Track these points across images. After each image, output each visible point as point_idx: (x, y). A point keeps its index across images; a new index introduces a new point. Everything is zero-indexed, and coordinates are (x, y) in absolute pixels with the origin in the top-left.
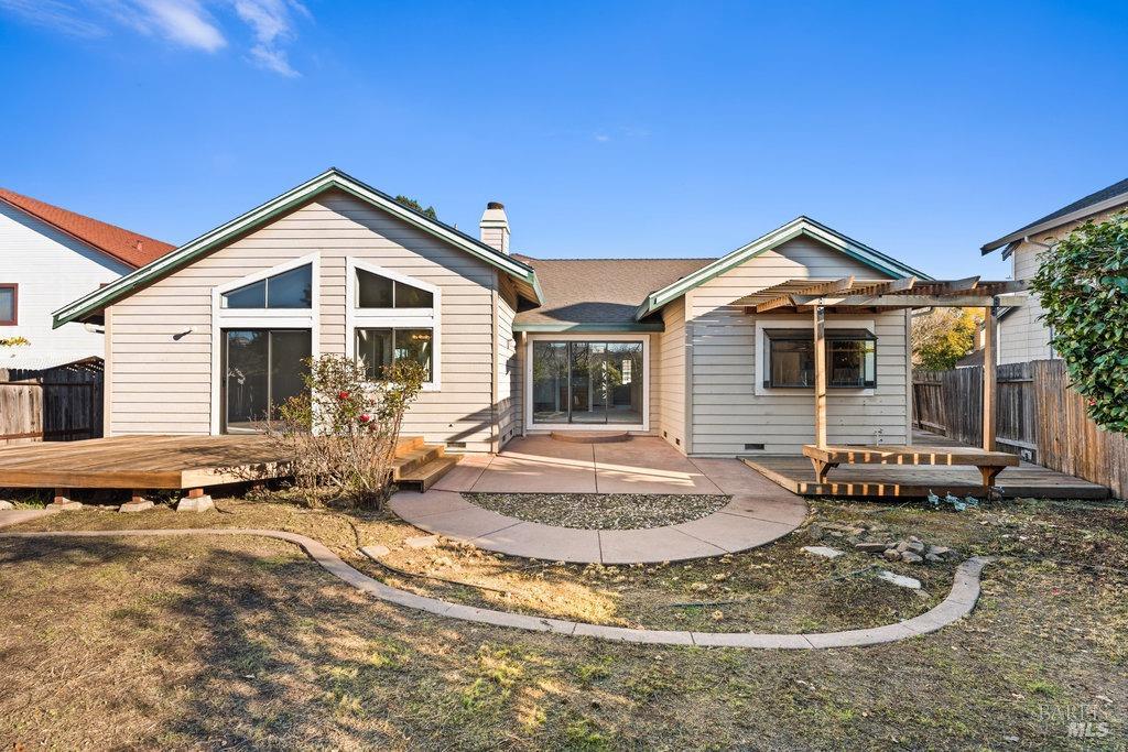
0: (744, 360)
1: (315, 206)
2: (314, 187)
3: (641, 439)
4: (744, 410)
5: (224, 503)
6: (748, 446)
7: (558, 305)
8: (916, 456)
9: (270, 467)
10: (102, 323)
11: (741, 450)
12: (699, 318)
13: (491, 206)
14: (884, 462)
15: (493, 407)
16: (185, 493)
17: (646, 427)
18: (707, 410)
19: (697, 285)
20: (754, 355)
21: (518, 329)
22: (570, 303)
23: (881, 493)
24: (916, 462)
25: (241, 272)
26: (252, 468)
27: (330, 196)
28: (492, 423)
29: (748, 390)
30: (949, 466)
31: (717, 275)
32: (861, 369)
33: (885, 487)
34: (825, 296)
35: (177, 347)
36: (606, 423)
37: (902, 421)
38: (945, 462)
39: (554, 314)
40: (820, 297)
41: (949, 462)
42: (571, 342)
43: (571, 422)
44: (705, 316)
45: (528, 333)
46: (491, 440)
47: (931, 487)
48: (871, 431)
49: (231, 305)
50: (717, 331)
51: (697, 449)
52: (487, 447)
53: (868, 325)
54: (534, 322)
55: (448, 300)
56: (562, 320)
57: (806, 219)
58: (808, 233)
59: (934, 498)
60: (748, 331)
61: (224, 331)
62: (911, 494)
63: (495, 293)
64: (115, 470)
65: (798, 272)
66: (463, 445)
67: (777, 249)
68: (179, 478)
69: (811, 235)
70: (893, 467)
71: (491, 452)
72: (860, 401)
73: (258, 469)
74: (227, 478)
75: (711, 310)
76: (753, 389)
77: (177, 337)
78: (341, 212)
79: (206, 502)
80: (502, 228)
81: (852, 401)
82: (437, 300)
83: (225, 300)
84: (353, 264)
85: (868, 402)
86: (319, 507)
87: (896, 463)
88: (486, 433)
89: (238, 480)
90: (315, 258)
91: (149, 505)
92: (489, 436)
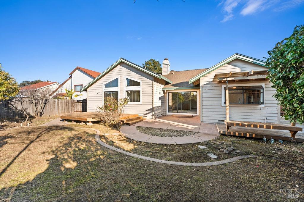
0: (218, 96)
1: (119, 66)
2: (118, 62)
3: (196, 117)
4: (218, 110)
5: (95, 124)
6: (219, 121)
7: (176, 83)
8: (258, 125)
9: (102, 118)
10: (87, 91)
11: (217, 121)
12: (204, 85)
13: (165, 59)
14: (246, 126)
15: (153, 108)
16: (88, 122)
17: (198, 114)
18: (206, 110)
19: (203, 76)
20: (221, 95)
21: (164, 90)
22: (179, 82)
23: (248, 136)
24: (258, 127)
25: (111, 78)
26: (99, 118)
27: (121, 63)
28: (152, 112)
29: (219, 104)
30: (272, 129)
31: (208, 73)
32: (260, 99)
33: (249, 134)
34: (228, 77)
35: (97, 96)
36: (187, 113)
37: (276, 115)
38: (270, 128)
39: (174, 85)
40: (227, 78)
41: (272, 128)
42: (178, 92)
43: (178, 112)
44: (206, 84)
45: (166, 91)
46: (153, 115)
47: (264, 135)
48: (264, 118)
49: (106, 87)
50: (210, 88)
51: (204, 120)
52: (151, 117)
53: (263, 84)
54: (169, 87)
55: (143, 84)
56: (175, 86)
57: (237, 54)
58: (238, 58)
59: (265, 139)
60: (220, 88)
61: (104, 92)
62: (259, 137)
63: (153, 81)
64: (79, 117)
65: (236, 70)
66: (146, 116)
67: (228, 63)
68: (86, 119)
69: (239, 58)
70: (249, 128)
71: (152, 118)
72: (259, 108)
73: (100, 118)
74: (95, 120)
75: (208, 82)
76: (221, 104)
77: (97, 94)
78: (123, 67)
79: (91, 124)
80: (167, 65)
81: (256, 108)
82: (141, 84)
83: (105, 86)
84: (126, 77)
85: (262, 109)
86: (108, 126)
87: (251, 127)
88: (151, 114)
89: (96, 120)
90: (119, 77)
91: (84, 124)
92: (152, 114)
